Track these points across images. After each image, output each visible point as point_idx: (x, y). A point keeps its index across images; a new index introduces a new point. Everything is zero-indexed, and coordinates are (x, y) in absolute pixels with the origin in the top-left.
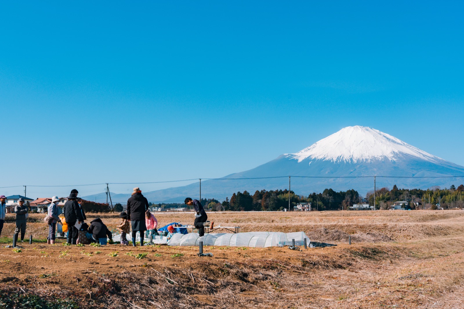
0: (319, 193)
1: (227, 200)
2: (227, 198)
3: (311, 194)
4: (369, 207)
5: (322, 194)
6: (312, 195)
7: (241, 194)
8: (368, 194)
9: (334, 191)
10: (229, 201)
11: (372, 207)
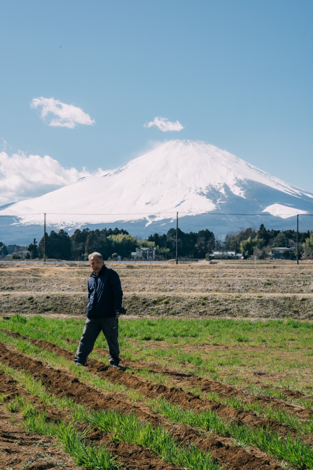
0: (162, 235)
1: (35, 242)
2: (35, 239)
3: (151, 235)
4: (236, 254)
5: (166, 235)
6: (153, 236)
7: (55, 234)
8: (227, 237)
9: (182, 231)
10: (37, 244)
11: (239, 255)
